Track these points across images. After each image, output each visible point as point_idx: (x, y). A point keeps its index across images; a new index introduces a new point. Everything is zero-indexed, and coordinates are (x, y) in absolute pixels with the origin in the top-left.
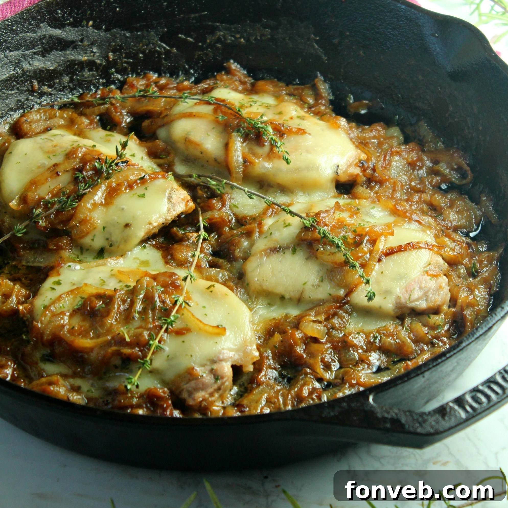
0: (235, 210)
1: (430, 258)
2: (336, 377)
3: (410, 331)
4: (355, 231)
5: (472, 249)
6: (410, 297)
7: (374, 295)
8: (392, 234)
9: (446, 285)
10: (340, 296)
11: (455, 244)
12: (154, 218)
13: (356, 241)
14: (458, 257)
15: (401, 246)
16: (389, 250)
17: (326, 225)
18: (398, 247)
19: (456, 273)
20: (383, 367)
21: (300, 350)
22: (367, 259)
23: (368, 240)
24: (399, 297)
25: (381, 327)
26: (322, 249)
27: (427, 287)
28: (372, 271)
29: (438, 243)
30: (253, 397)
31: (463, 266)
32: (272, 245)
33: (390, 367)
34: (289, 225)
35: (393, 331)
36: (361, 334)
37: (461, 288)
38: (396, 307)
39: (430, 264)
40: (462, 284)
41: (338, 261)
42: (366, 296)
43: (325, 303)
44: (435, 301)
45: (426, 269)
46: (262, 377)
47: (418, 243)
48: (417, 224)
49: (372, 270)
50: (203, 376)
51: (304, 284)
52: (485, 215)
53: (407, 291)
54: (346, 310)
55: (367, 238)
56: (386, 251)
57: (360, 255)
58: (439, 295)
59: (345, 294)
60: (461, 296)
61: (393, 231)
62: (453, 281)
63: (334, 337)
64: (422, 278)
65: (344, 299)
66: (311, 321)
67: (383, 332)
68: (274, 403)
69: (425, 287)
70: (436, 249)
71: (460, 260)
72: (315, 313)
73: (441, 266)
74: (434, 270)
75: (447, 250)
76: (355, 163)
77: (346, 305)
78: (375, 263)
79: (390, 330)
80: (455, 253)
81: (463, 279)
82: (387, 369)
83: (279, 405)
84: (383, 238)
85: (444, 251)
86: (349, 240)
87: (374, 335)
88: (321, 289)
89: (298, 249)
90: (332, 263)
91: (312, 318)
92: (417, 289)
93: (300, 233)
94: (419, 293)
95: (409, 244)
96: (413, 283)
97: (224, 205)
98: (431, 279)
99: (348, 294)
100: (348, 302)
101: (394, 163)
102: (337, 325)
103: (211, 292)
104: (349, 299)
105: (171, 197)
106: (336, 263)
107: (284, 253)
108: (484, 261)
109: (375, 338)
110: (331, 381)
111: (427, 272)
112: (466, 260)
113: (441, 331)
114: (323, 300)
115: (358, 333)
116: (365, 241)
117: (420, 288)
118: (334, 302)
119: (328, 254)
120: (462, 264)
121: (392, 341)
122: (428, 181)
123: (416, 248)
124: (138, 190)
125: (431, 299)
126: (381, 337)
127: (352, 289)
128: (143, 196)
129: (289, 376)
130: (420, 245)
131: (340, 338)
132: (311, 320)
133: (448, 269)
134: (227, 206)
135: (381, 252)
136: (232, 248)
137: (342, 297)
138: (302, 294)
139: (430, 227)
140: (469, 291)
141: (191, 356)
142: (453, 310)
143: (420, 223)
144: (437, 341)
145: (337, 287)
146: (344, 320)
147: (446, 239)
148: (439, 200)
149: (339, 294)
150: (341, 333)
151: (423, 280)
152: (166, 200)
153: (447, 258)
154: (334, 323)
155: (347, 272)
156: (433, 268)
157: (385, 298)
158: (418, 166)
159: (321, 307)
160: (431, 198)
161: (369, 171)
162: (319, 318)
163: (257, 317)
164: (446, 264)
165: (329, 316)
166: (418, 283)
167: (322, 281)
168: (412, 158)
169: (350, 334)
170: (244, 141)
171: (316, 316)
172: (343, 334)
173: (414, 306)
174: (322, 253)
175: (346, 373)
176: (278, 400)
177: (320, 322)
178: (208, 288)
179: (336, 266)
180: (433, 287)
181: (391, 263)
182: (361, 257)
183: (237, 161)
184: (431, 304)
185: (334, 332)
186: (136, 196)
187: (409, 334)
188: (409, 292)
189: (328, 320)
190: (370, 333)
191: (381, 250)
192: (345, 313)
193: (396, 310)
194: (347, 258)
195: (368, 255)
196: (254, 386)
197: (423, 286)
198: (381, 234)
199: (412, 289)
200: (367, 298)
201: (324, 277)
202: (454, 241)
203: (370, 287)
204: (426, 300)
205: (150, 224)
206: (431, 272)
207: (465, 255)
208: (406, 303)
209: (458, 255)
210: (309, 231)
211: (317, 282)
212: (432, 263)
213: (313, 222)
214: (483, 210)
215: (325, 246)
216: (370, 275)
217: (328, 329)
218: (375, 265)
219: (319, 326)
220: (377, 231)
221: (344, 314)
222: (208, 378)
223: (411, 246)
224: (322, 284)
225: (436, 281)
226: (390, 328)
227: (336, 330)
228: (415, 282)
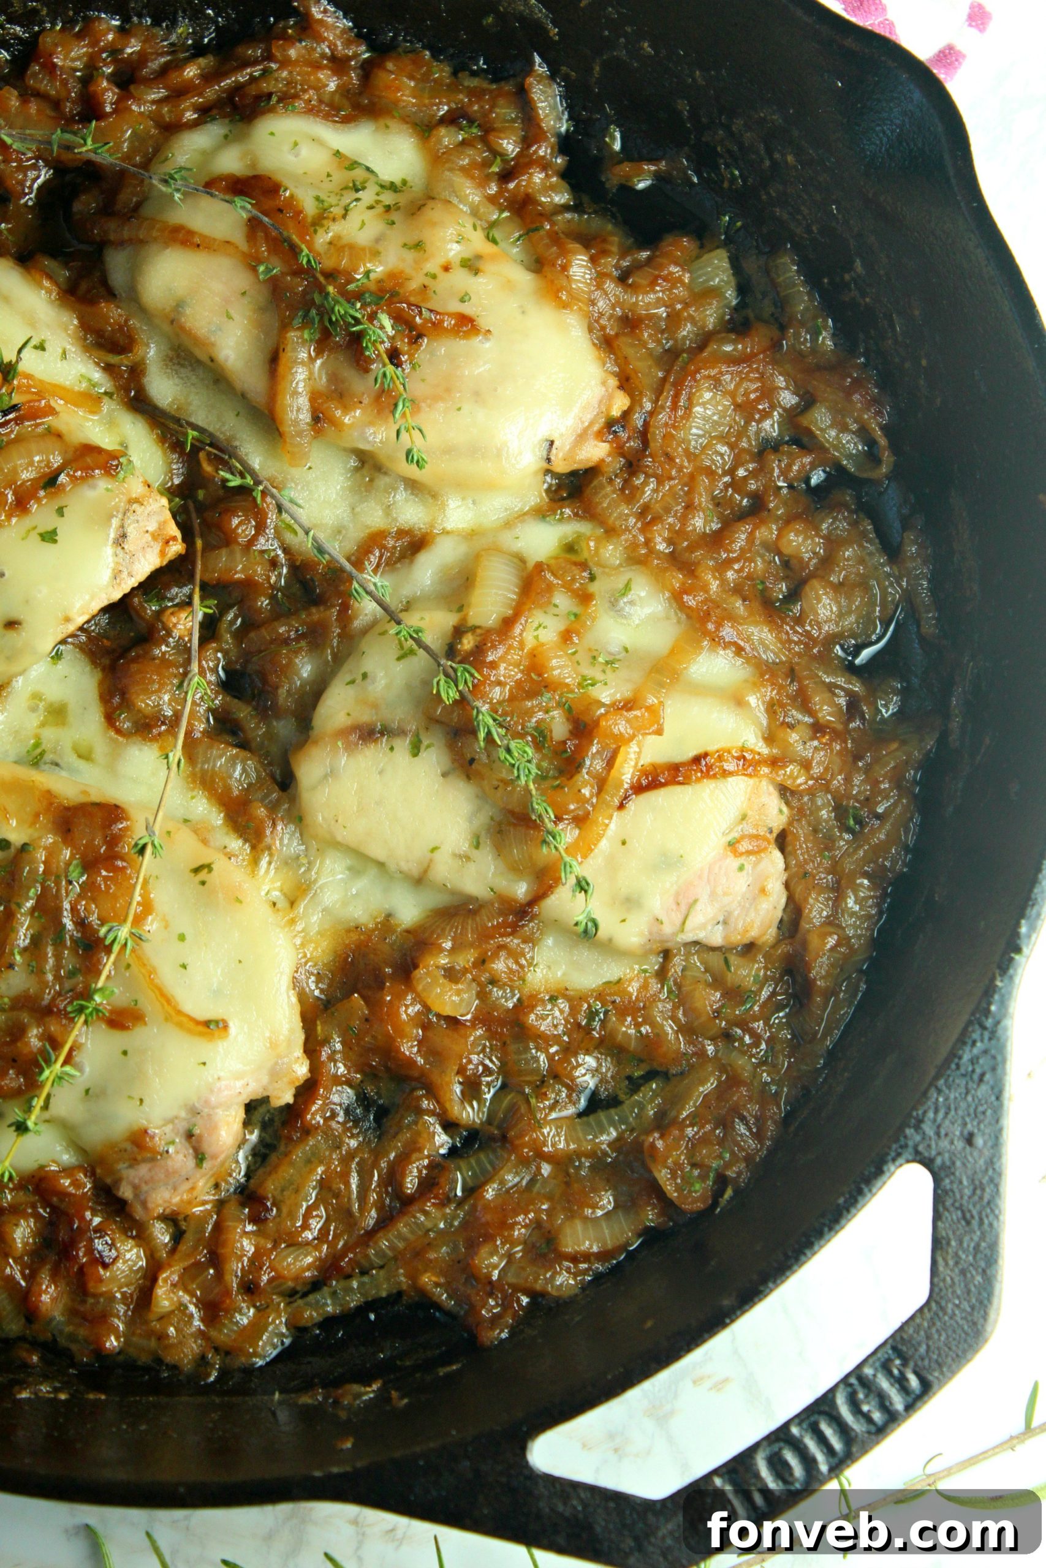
0: (289, 537)
1: (745, 802)
2: (490, 1121)
3: (678, 997)
4: (568, 710)
5: (863, 718)
6: (684, 923)
7: (596, 926)
8: (658, 732)
9: (777, 880)
10: (516, 901)
11: (816, 743)
12: (78, 605)
13: (566, 754)
15: (677, 766)
16: (647, 774)
17: (499, 683)
18: (669, 769)
19: (809, 826)
20: (603, 1094)
21: (408, 1048)
23: (596, 754)
24: (658, 921)
25: (609, 983)
27: (729, 895)
28: (599, 840)
29: (773, 749)
30: (286, 1172)
32: (365, 716)
33: (622, 1097)
34: (411, 654)
35: (637, 997)
36: (560, 1001)
37: (814, 879)
38: (650, 941)
39: (743, 818)
40: (818, 867)
41: (518, 810)
43: (481, 911)
44: (746, 931)
45: (732, 837)
46: (315, 1115)
47: (721, 755)
49: (601, 836)
50: (167, 1152)
51: (434, 849)
52: (909, 599)
53: (679, 905)
54: (528, 935)
55: (594, 748)
56: (639, 780)
58: (756, 910)
59: (529, 898)
60: (810, 912)
61: (662, 727)
62: (796, 860)
63: (495, 1006)
64: (720, 868)
65: (525, 912)
66: (441, 969)
67: (612, 998)
68: (337, 1195)
69: (726, 895)
70: (765, 770)
72: (453, 941)
73: (773, 819)
74: (751, 837)
75: (792, 771)
76: (596, 428)
77: (531, 925)
78: (608, 816)
79: (630, 993)
82: (613, 1102)
83: (349, 1199)
84: (634, 745)
85: (784, 775)
86: (550, 744)
87: (589, 1006)
88: (472, 867)
89: (425, 742)
91: (445, 961)
92: (705, 899)
94: (710, 908)
95: (698, 762)
96: (696, 882)
97: (260, 528)
98: (741, 866)
99: (536, 899)
100: (533, 919)
101: (698, 409)
102: (503, 974)
103: (203, 883)
104: (536, 908)
105: (124, 536)
106: (512, 813)
107: (392, 749)
108: (883, 782)
109: (592, 1015)
110: (477, 1126)
111: (733, 845)
112: (838, 781)
113: (751, 1007)
114: (477, 898)
115: (553, 999)
116: (590, 758)
117: (713, 895)
118: (500, 913)
119: (495, 785)
120: (828, 790)
121: (632, 1031)
122: (779, 467)
123: (714, 776)
124: (41, 514)
125: (736, 922)
126: (606, 1013)
127: (546, 890)
128: (50, 537)
129: (381, 1102)
130: (726, 764)
131: (508, 1010)
132: (441, 967)
133: (788, 821)
134: (270, 532)
135: (628, 785)
136: (273, 678)
137: (521, 903)
138: (426, 869)
141: (141, 1101)
143: (739, 651)
144: (739, 1031)
145: (511, 875)
146: (522, 961)
147: (794, 737)
148: (799, 545)
149: (514, 895)
150: (513, 995)
151: (723, 870)
152: (109, 550)
154: (496, 969)
156: (750, 830)
157: (624, 921)
158: (759, 411)
160: (779, 536)
162: (461, 964)
163: (315, 918)
164: (785, 810)
165: (486, 954)
166: (709, 881)
167: (477, 844)
168: (746, 394)
169: (532, 1003)
170: (319, 352)
171: (453, 951)
172: (515, 1000)
173: (693, 940)
174: (483, 776)
175: (513, 1109)
176: (348, 1184)
177: (462, 972)
178: (196, 870)
179: (512, 818)
180: (743, 891)
181: (648, 818)
183: (296, 422)
184: (735, 939)
185: (497, 992)
186: (34, 537)
187: (675, 1008)
188: (683, 908)
189: (483, 963)
190: (581, 1000)
191: (625, 780)
192: (526, 943)
196: (296, 1136)
197: (719, 889)
198: (631, 739)
199: (691, 900)
200: (579, 929)
201: (482, 837)
204: (725, 929)
205: (68, 620)
206: (743, 845)
207: (836, 769)
208: (674, 933)
211: (465, 847)
212: (750, 813)
213: (465, 683)
214: (904, 584)
216: (592, 850)
217: (482, 986)
218: (609, 820)
219: (458, 994)
220: (621, 734)
221: (524, 946)
222: (181, 1157)
223: (702, 771)
224: (475, 854)
225: (756, 865)
226: (630, 989)
227: (500, 988)
228: (700, 877)
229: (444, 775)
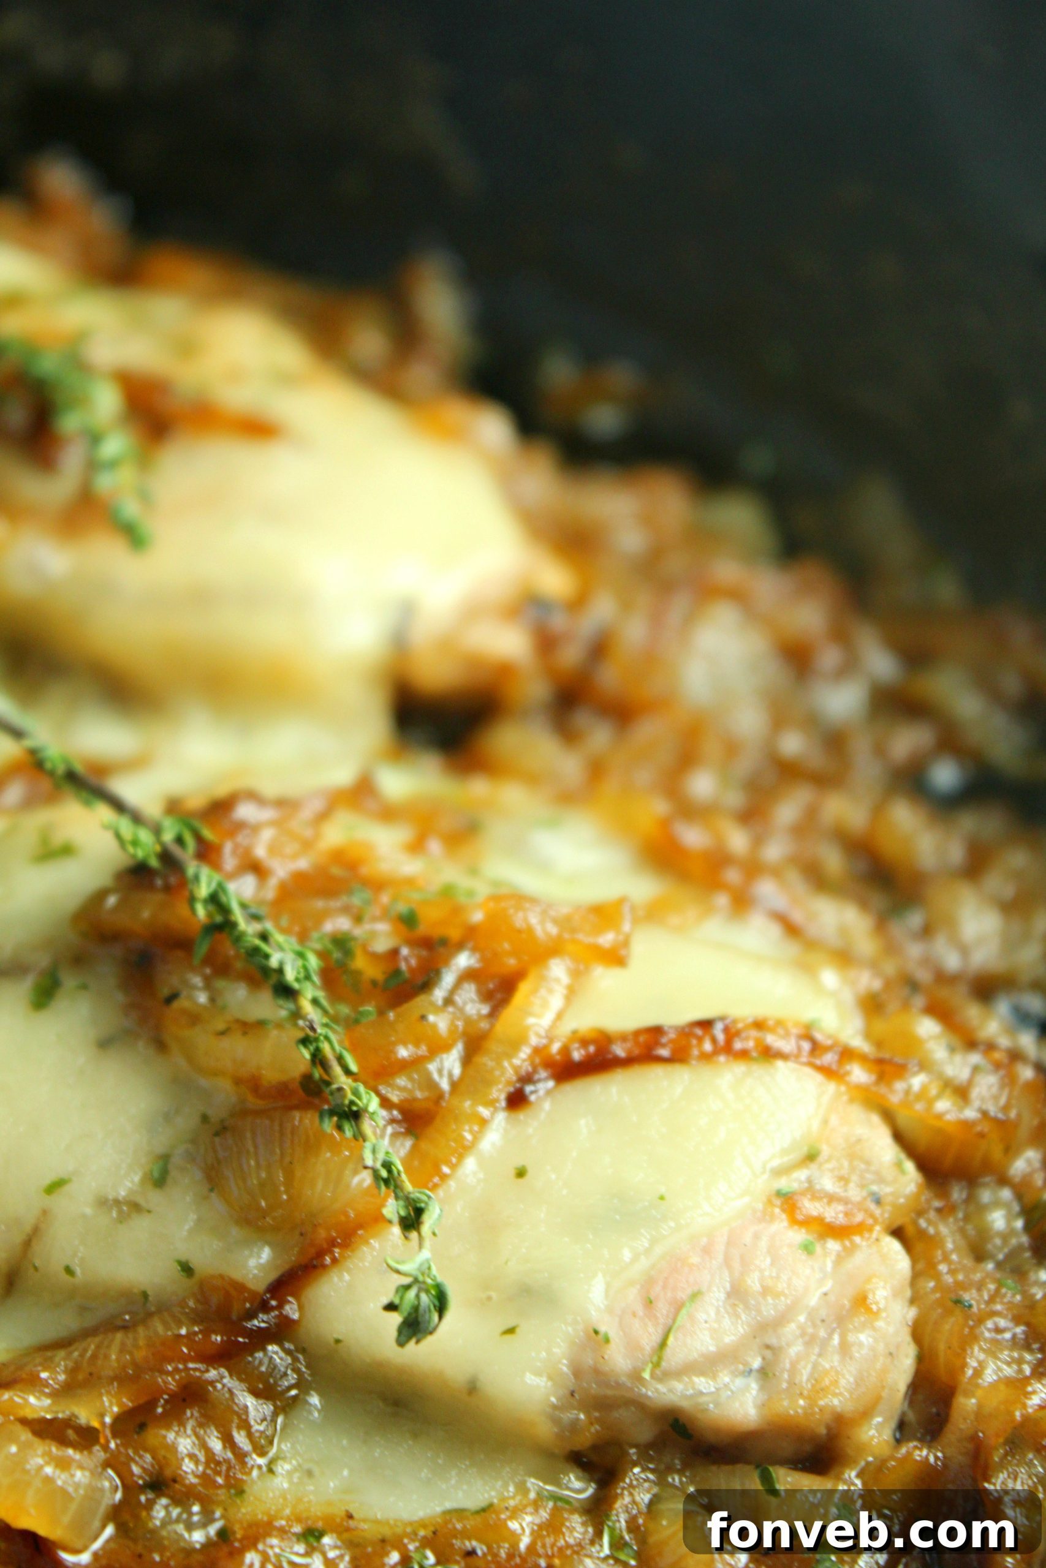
1: (815, 1125)
3: (638, 1556)
4: (408, 921)
6: (663, 1344)
7: (441, 1303)
8: (616, 958)
9: (896, 1294)
10: (240, 1287)
11: (975, 1058)
13: (397, 972)
14: (982, 1135)
15: (656, 1032)
16: (584, 1043)
17: (256, 868)
18: (637, 1033)
19: (962, 1231)
22: (445, 1085)
23: (469, 975)
24: (596, 1337)
25: (459, 1513)
26: (202, 998)
27: (777, 1295)
28: (461, 1157)
29: (879, 1044)
31: (1006, 1194)
34: (66, 851)
35: (531, 1548)
36: (327, 1540)
37: (980, 1321)
38: (573, 1397)
39: (811, 1157)
40: (992, 1300)
41: (271, 1076)
42: (391, 1307)
43: (150, 1315)
44: (819, 1390)
45: (785, 1184)
47: (759, 1025)
48: (775, 931)
49: (464, 1149)
51: (55, 1186)
53: (649, 1303)
54: (263, 1377)
55: (464, 960)
56: (565, 1050)
57: (403, 1052)
58: (845, 1348)
59: (273, 1276)
60: (978, 1373)
61: (626, 943)
62: (937, 1276)
63: (154, 1539)
64: (757, 1237)
65: (265, 1307)
66: (24, 1422)
67: (468, 1545)
69: (766, 1291)
70: (859, 1074)
71: (997, 1153)
72: (72, 1372)
73: (881, 1180)
74: (831, 1198)
75: (924, 1088)
76: (502, 603)
77: (272, 1348)
78: (484, 1112)
79: (515, 1538)
80: (970, 1114)
81: (999, 1265)
84: (558, 970)
85: (907, 1092)
86: (360, 963)
88: (140, 1228)
89: (69, 981)
90: (238, 1081)
91: (37, 1404)
92: (716, 1296)
93: (100, 895)
94: (727, 1322)
95: (706, 1025)
96: (695, 1259)
98: (807, 1249)
99: (291, 1280)
100: (282, 1331)
102: (188, 1466)
104: (292, 1310)
106: (253, 1084)
111: (788, 1202)
112: (1024, 1162)
114: (145, 1295)
115: (312, 1535)
116: (448, 979)
117: (737, 1294)
118: (197, 1317)
119: (221, 1026)
120: (1003, 1180)
123: (744, 1054)
125: (793, 1371)
127: (320, 1254)
130: (771, 1040)
131: (189, 1551)
132: (30, 1414)
133: (917, 1196)
135: (537, 1051)
137: (254, 1294)
138: (28, 1243)
139: (844, 958)
140: (1028, 1347)
142: (922, 1454)
143: (791, 929)
145: (235, 1232)
146: (241, 1439)
147: (928, 1028)
148: (914, 833)
149: (237, 1275)
150: (208, 1518)
151: (763, 1244)
153: (923, 1140)
154: (173, 1448)
155: (312, 1145)
156: (828, 1184)
157: (511, 1331)
159: (119, 1336)
160: (870, 820)
161: (571, 656)
162: (85, 1415)
164: (910, 1166)
165: (152, 1404)
166: (727, 1262)
167: (160, 1179)
168: (802, 626)
169: (256, 1533)
171: (67, 1391)
172: (212, 1530)
173: (685, 1404)
174: (194, 1018)
177: (87, 1437)
179: (253, 1102)
180: (813, 1300)
181: (584, 1125)
182: (404, 1066)
184: (795, 1407)
185: (162, 1510)
188: (663, 1309)
189: (142, 1427)
190: (384, 1544)
191: (534, 1041)
192: (256, 1394)
193: (568, 1416)
194: (318, 1058)
195: (451, 1062)
197: (753, 1282)
198: (554, 949)
199: (682, 1295)
200: (396, 1319)
201: (177, 1160)
202: (971, 1043)
203: (426, 1254)
204: (765, 1374)
206: (811, 1207)
207: (1024, 1132)
208: (636, 1376)
209: (984, 1127)
210: (151, 887)
211: (129, 1183)
212: (825, 1150)
213: (180, 840)
215: (220, 984)
216: (444, 1177)
217: (130, 1488)
218: (484, 1122)
219: (63, 1464)
220: (530, 930)
221: (250, 1401)
223: (714, 1040)
224: (154, 1198)
225: (839, 1260)
226: (513, 1525)
227: (176, 1501)
228: (707, 1251)
229: (104, 1044)
